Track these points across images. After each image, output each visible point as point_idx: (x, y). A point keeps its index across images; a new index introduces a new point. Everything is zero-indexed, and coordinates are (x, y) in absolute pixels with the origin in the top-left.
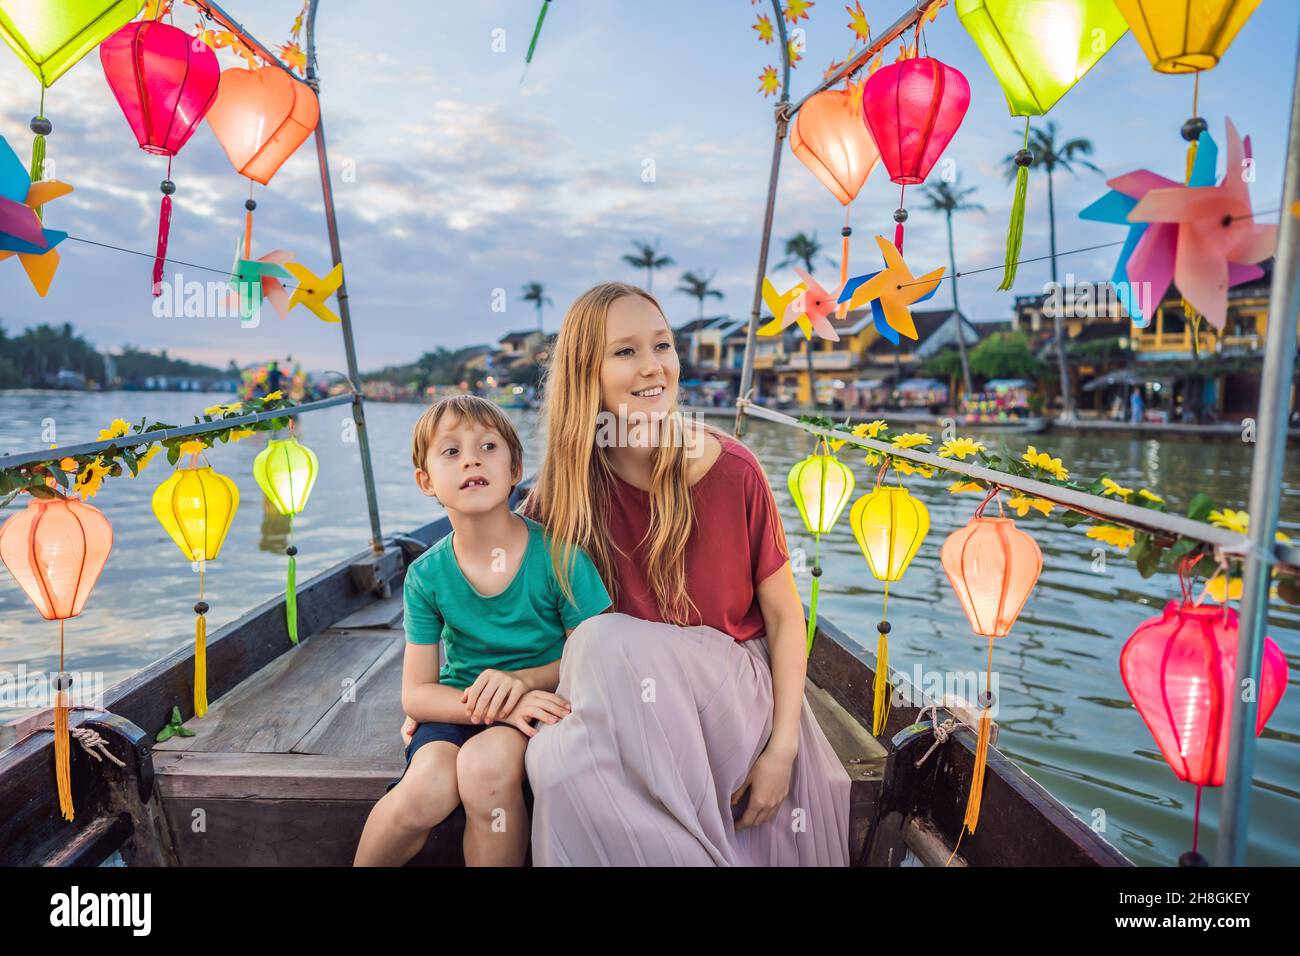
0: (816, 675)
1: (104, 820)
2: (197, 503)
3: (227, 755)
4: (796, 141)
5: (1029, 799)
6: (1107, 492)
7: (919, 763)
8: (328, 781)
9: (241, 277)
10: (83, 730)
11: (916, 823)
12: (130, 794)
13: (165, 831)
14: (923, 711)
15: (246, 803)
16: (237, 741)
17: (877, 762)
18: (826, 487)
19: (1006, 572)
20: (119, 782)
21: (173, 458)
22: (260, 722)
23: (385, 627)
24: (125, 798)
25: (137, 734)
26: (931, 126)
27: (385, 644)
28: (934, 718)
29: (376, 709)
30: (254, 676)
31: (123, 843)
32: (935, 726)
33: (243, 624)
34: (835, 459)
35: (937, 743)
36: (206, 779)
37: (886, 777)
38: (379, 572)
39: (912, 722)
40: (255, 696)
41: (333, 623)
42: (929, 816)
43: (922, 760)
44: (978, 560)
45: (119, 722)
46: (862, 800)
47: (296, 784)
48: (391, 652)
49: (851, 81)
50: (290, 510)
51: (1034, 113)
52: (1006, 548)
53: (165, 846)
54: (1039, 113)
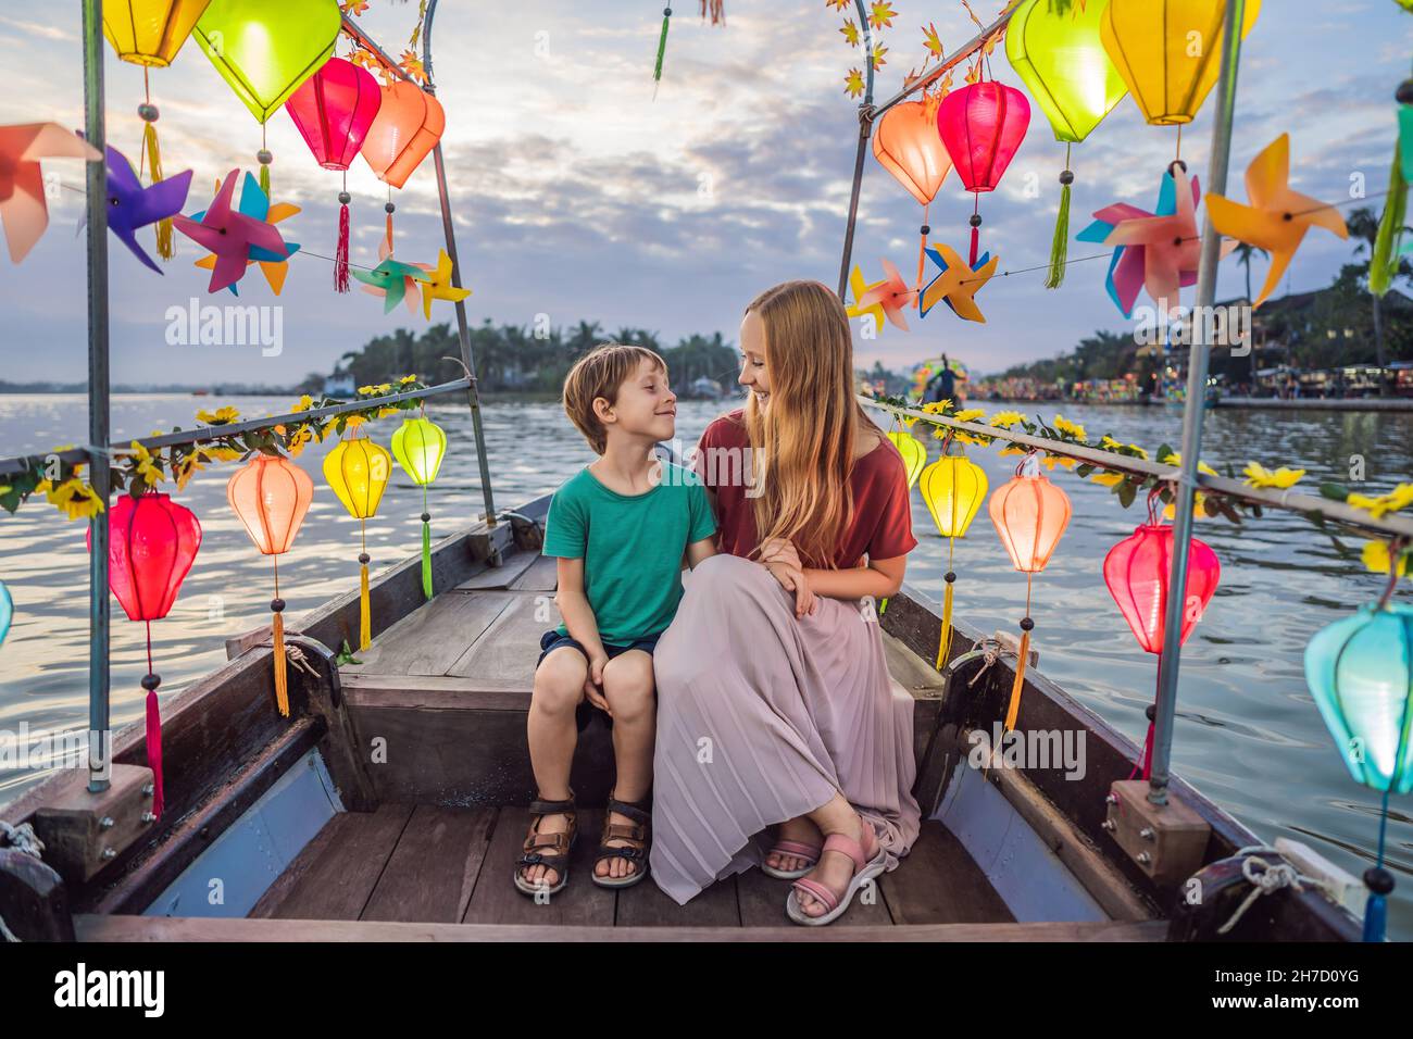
1: (306, 719)
2: (362, 469)
3: (394, 676)
4: (878, 149)
6: (1107, 447)
7: (971, 683)
8: (481, 695)
9: (387, 275)
10: (290, 647)
11: (968, 733)
12: (324, 701)
13: (352, 732)
14: (977, 643)
15: (415, 711)
16: (399, 668)
17: (937, 688)
19: (1039, 517)
20: (315, 690)
21: (340, 429)
22: (412, 655)
23: (503, 589)
24: (321, 703)
25: (329, 654)
26: (997, 142)
27: (506, 602)
28: (984, 646)
29: (508, 648)
30: (399, 623)
31: (321, 739)
32: (985, 654)
34: (910, 435)
35: (986, 666)
36: (381, 692)
37: (944, 696)
38: (494, 542)
39: (968, 651)
40: (403, 637)
41: (457, 585)
42: (979, 725)
43: (975, 680)
44: (1017, 509)
45: (312, 642)
46: (924, 716)
48: (512, 608)
49: (927, 92)
50: (424, 481)
51: (1073, 140)
52: (1039, 498)
53: (351, 745)
54: (1076, 140)
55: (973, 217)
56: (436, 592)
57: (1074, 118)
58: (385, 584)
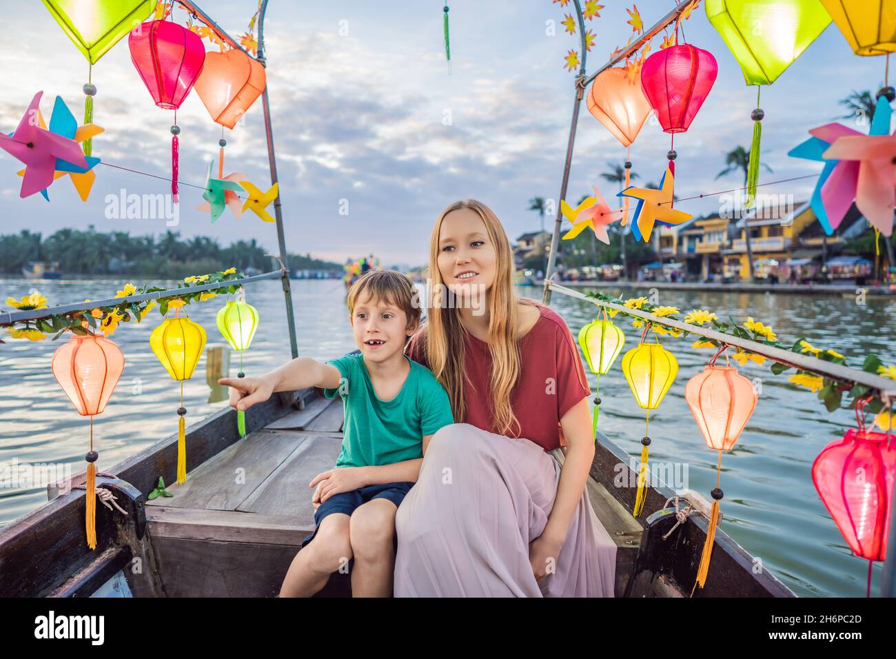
0: (595, 473)
1: (114, 549)
2: (179, 341)
3: (193, 510)
4: (590, 102)
5: (743, 565)
6: (804, 351)
7: (665, 537)
8: (259, 531)
9: (211, 191)
10: (101, 489)
11: (662, 579)
12: (130, 534)
13: (152, 559)
14: (669, 500)
15: (205, 543)
16: (201, 502)
17: (635, 534)
18: (605, 342)
19: (731, 405)
20: (123, 524)
21: (164, 311)
22: (215, 489)
23: (300, 429)
24: (128, 536)
25: (135, 494)
26: (690, 92)
27: (299, 441)
28: (677, 505)
29: (293, 484)
30: (213, 459)
31: (125, 566)
32: (677, 512)
33: (206, 423)
34: (612, 323)
35: (678, 523)
36: (179, 526)
37: (641, 546)
39: (662, 508)
40: (213, 472)
41: (265, 425)
42: (672, 574)
43: (668, 535)
44: (711, 396)
45: (125, 485)
46: (624, 561)
47: (239, 532)
48: (304, 446)
49: (629, 61)
50: (240, 348)
51: (764, 83)
52: (731, 388)
53: (151, 569)
54: (767, 82)
55: (670, 152)
56: (248, 431)
57: (767, 65)
58: (202, 428)
